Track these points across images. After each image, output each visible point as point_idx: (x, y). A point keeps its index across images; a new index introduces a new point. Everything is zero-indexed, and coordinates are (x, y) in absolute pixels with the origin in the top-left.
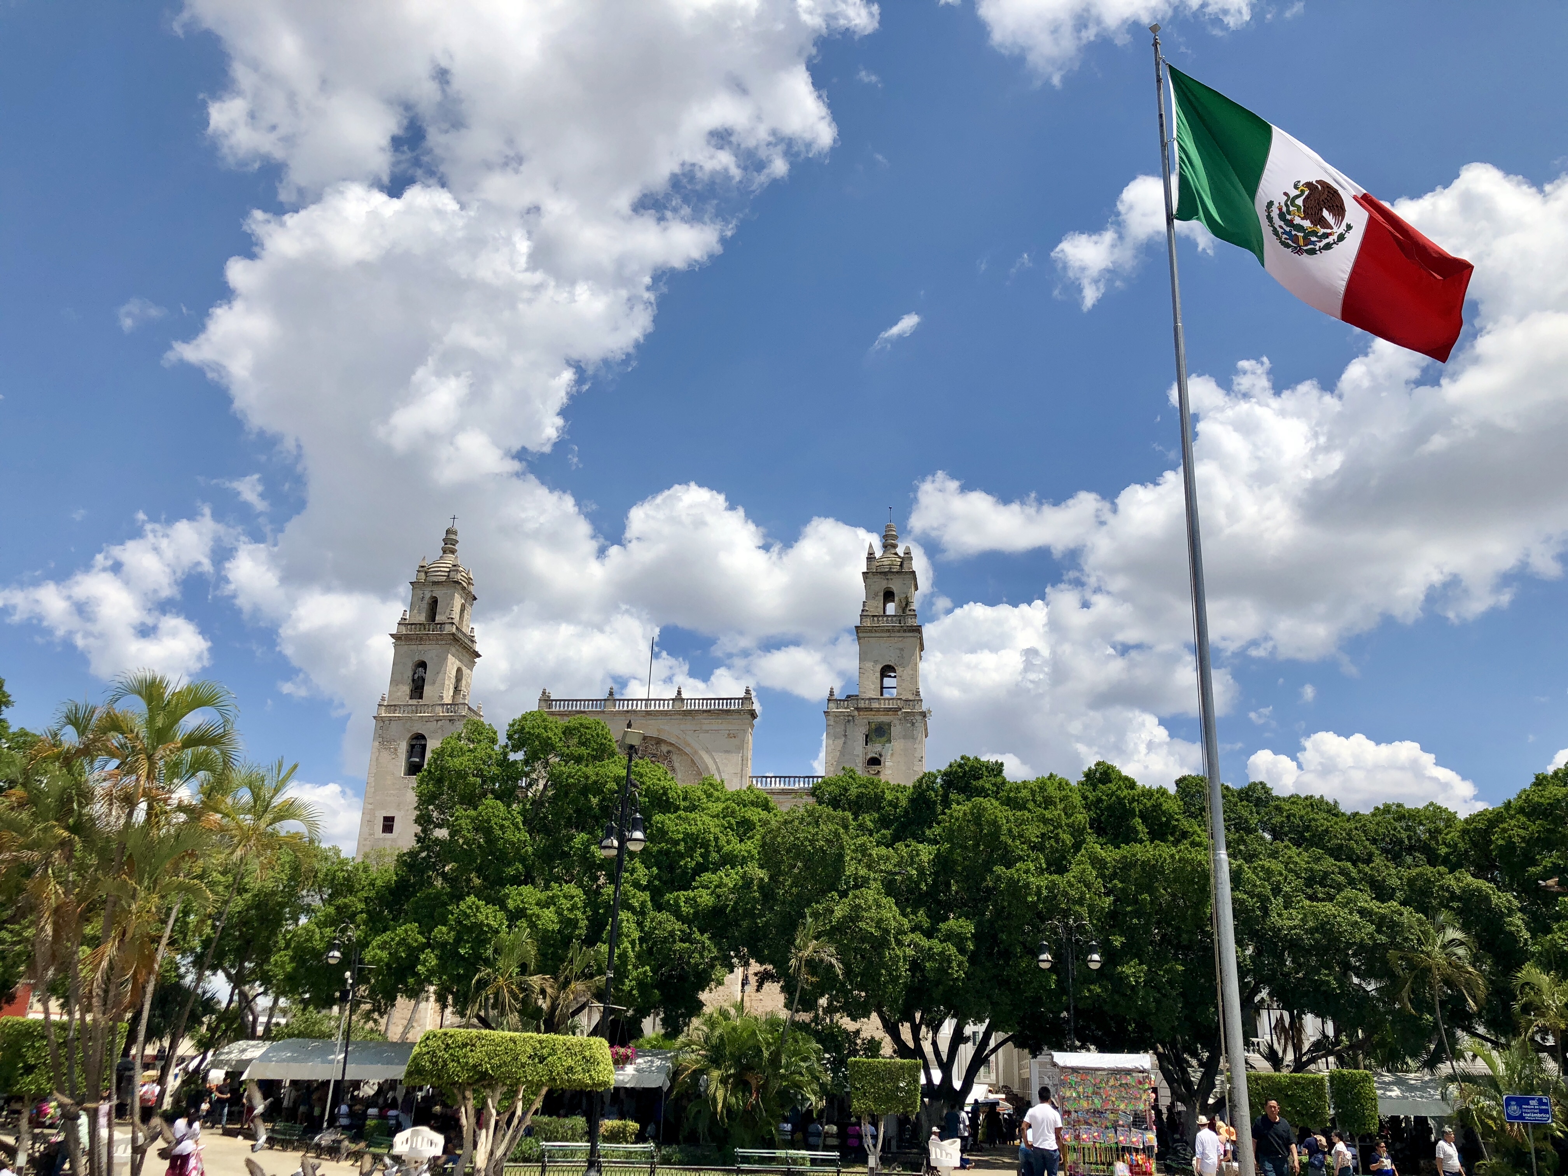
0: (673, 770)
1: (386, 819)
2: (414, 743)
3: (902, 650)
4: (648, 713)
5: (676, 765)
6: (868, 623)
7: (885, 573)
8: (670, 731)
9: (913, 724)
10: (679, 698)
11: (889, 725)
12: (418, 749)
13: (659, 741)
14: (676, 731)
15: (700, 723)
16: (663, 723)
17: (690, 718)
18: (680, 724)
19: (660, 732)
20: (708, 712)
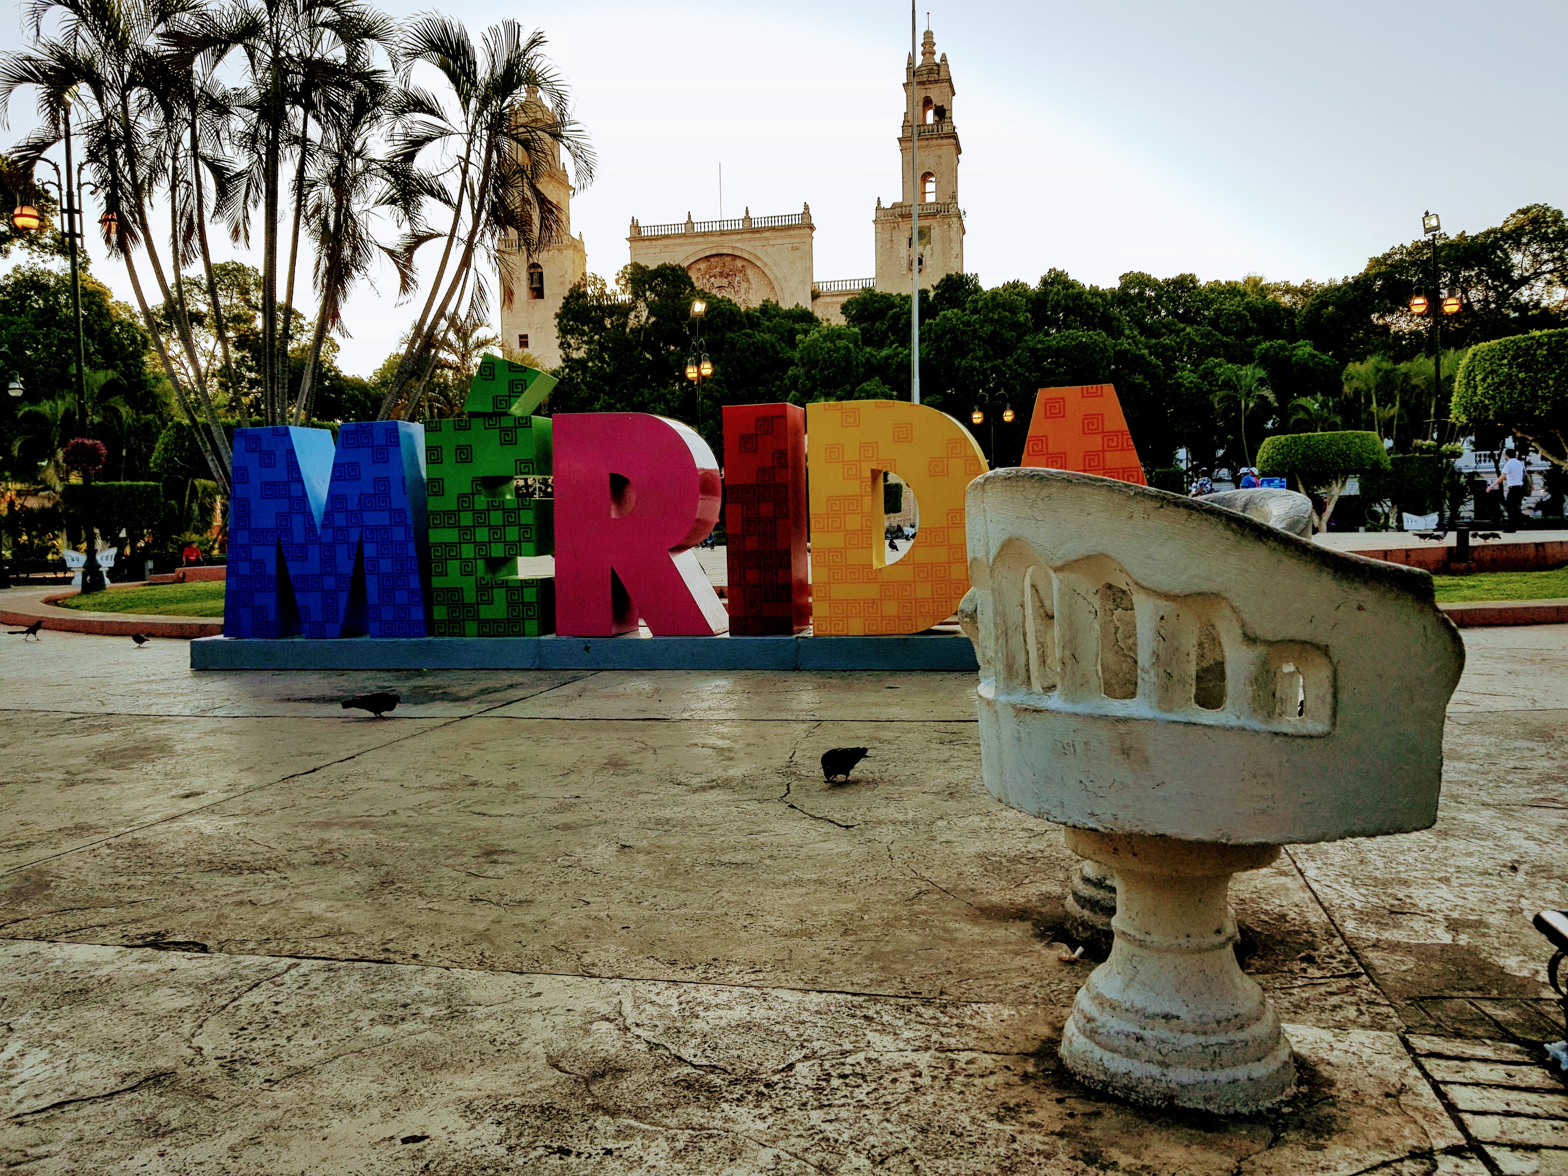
0: (748, 281)
1: (521, 337)
2: (532, 271)
3: (940, 157)
4: (722, 233)
5: (750, 276)
6: (909, 133)
7: (924, 82)
8: (743, 247)
9: (950, 226)
10: (747, 218)
11: (929, 228)
12: (535, 277)
13: (735, 257)
14: (747, 246)
15: (767, 238)
16: (736, 241)
17: (758, 235)
18: (750, 240)
19: (733, 248)
20: (773, 229)
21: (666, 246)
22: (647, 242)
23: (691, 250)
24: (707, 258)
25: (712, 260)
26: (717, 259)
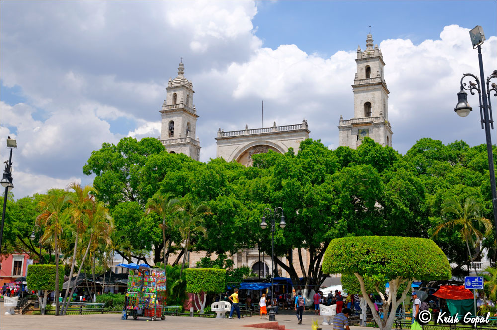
4: (262, 135)
6: (358, 83)
7: (366, 59)
8: (272, 141)
9: (379, 129)
10: (275, 127)
11: (368, 130)
13: (268, 147)
14: (274, 141)
15: (284, 137)
16: (268, 139)
17: (279, 136)
18: (275, 138)
19: (267, 142)
20: (287, 132)
21: (234, 142)
22: (225, 140)
23: (246, 143)
24: (255, 147)
25: (257, 148)
26: (259, 147)
